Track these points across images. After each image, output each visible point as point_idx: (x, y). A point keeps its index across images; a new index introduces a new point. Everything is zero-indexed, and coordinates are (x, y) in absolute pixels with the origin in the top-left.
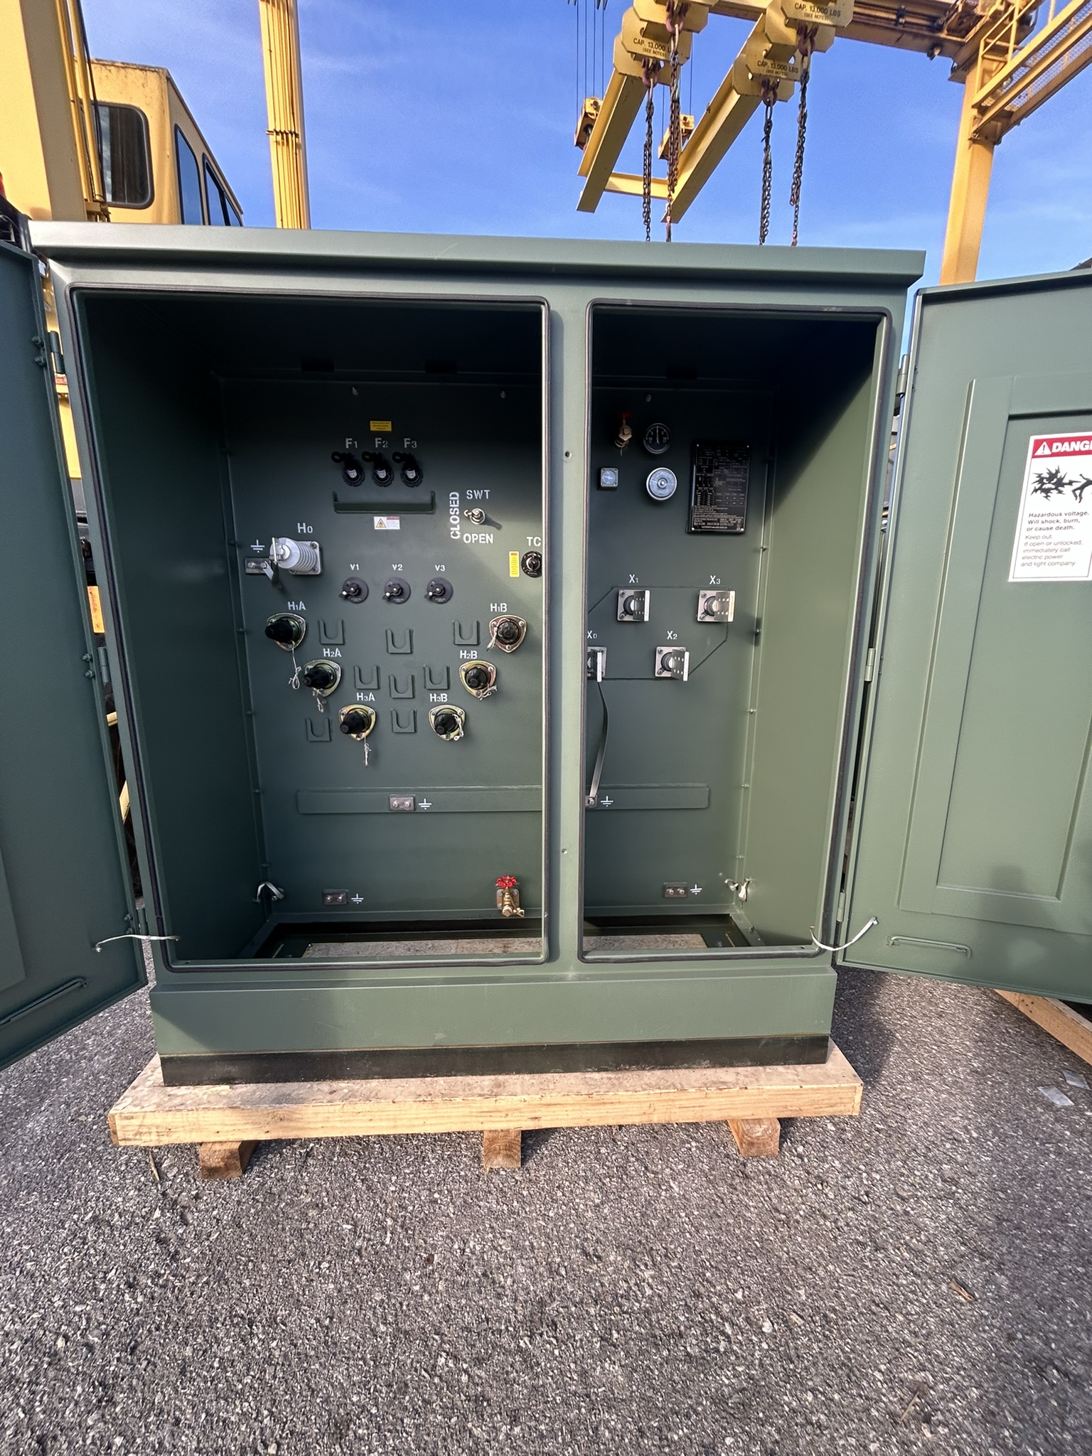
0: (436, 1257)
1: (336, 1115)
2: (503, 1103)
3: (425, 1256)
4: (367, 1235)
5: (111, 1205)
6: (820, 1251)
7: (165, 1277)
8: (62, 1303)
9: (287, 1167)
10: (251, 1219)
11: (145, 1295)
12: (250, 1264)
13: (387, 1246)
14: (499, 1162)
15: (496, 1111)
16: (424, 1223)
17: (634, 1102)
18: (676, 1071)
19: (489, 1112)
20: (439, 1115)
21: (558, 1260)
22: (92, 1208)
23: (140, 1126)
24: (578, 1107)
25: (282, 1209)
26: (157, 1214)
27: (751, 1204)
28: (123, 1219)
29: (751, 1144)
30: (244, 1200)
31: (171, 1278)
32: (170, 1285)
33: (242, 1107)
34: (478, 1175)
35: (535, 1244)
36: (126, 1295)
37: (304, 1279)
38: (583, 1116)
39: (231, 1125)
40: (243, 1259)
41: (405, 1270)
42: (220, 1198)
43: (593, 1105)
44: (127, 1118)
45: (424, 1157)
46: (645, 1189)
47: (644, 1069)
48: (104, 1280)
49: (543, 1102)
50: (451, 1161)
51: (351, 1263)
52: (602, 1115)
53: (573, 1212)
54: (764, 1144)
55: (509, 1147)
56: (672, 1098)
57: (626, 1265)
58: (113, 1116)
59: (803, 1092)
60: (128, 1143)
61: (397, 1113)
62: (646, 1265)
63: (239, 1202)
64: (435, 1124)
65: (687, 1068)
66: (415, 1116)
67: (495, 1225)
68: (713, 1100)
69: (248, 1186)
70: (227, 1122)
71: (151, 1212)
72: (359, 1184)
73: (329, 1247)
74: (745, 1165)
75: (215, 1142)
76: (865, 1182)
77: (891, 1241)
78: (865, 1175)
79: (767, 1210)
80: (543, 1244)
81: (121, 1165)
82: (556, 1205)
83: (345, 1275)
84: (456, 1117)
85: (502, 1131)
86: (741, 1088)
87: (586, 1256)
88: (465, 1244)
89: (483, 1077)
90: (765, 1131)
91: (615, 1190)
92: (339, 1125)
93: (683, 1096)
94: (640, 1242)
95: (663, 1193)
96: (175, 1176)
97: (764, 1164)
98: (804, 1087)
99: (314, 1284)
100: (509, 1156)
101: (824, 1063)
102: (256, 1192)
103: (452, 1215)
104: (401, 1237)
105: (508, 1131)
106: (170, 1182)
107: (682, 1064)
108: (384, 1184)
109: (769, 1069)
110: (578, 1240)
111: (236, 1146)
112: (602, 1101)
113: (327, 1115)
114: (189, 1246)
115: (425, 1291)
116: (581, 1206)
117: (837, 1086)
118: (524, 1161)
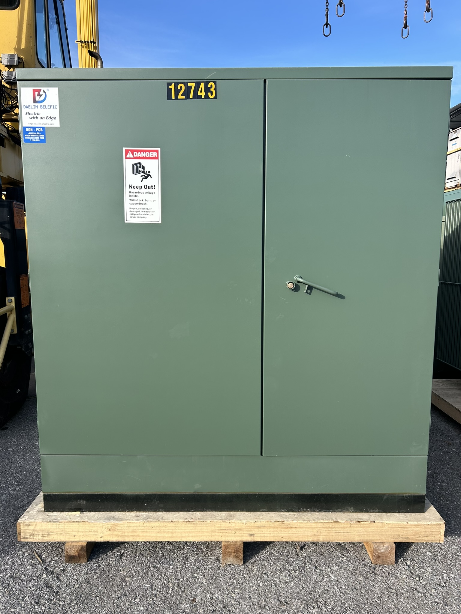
0: (197, 599)
1: (140, 528)
2: (233, 525)
3: (191, 599)
4: (158, 589)
5: (19, 571)
6: (413, 605)
7: (54, 601)
8: (4, 608)
9: (111, 560)
10: (95, 580)
11: (46, 607)
12: (98, 598)
13: (170, 594)
14: (231, 560)
15: (229, 530)
16: (190, 586)
17: (309, 528)
18: (333, 513)
19: (225, 530)
20: (197, 530)
21: (265, 603)
22: (9, 572)
23: (34, 530)
24: (276, 529)
25: (111, 577)
26: (44, 576)
27: (376, 585)
28: (26, 577)
29: (378, 557)
30: (89, 573)
31: (57, 601)
32: (57, 604)
33: (89, 521)
34: (219, 567)
35: (252, 597)
36: (36, 606)
37: (127, 605)
38: (279, 535)
39: (82, 532)
40: (94, 596)
41: (181, 604)
42: (76, 571)
43: (285, 528)
44: (27, 525)
45: (187, 559)
46: (315, 577)
47: (314, 511)
48: (23, 600)
49: (256, 525)
50: (203, 561)
51: (151, 600)
52: (290, 535)
53: (273, 584)
54: (386, 557)
55: (236, 551)
56: (331, 526)
57: (302, 606)
58: (20, 523)
59: (409, 527)
60: (27, 540)
61: (174, 528)
62: (314, 607)
63: (87, 573)
64: (195, 536)
65: (340, 512)
66: (184, 531)
67: (229, 588)
68: (355, 529)
69: (91, 567)
70: (81, 530)
71: (41, 575)
72: (152, 569)
73: (139, 593)
74: (374, 569)
75: (73, 542)
76: (445, 578)
77: (455, 602)
78: (445, 575)
79: (385, 588)
80: (256, 597)
81: (20, 555)
82: (263, 581)
83: (149, 604)
84: (206, 532)
85: (233, 542)
86: (371, 522)
87: (280, 602)
88: (213, 595)
89: (221, 512)
90: (386, 548)
91: (297, 577)
92: (141, 534)
93: (337, 525)
94: (311, 598)
95: (325, 579)
96: (50, 561)
97: (386, 569)
98: (410, 523)
99: (133, 607)
100: (236, 557)
101: (424, 513)
102: (96, 569)
103: (205, 583)
104: (177, 591)
105: (236, 542)
106: (48, 564)
107: (337, 509)
108: (166, 569)
109: (389, 514)
110: (276, 596)
111: (85, 544)
112: (290, 526)
113: (134, 528)
114: (64, 589)
115: (192, 612)
116: (278, 582)
117: (429, 523)
118: (245, 561)
